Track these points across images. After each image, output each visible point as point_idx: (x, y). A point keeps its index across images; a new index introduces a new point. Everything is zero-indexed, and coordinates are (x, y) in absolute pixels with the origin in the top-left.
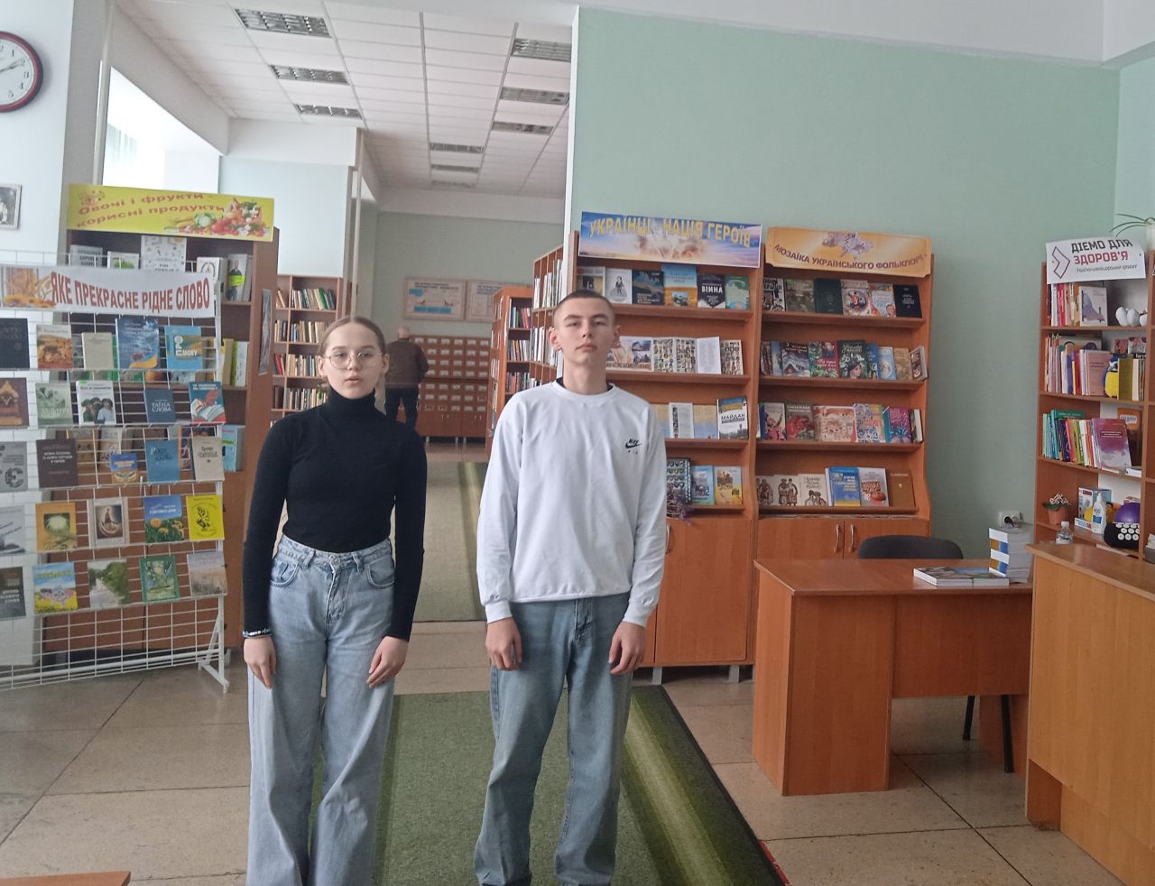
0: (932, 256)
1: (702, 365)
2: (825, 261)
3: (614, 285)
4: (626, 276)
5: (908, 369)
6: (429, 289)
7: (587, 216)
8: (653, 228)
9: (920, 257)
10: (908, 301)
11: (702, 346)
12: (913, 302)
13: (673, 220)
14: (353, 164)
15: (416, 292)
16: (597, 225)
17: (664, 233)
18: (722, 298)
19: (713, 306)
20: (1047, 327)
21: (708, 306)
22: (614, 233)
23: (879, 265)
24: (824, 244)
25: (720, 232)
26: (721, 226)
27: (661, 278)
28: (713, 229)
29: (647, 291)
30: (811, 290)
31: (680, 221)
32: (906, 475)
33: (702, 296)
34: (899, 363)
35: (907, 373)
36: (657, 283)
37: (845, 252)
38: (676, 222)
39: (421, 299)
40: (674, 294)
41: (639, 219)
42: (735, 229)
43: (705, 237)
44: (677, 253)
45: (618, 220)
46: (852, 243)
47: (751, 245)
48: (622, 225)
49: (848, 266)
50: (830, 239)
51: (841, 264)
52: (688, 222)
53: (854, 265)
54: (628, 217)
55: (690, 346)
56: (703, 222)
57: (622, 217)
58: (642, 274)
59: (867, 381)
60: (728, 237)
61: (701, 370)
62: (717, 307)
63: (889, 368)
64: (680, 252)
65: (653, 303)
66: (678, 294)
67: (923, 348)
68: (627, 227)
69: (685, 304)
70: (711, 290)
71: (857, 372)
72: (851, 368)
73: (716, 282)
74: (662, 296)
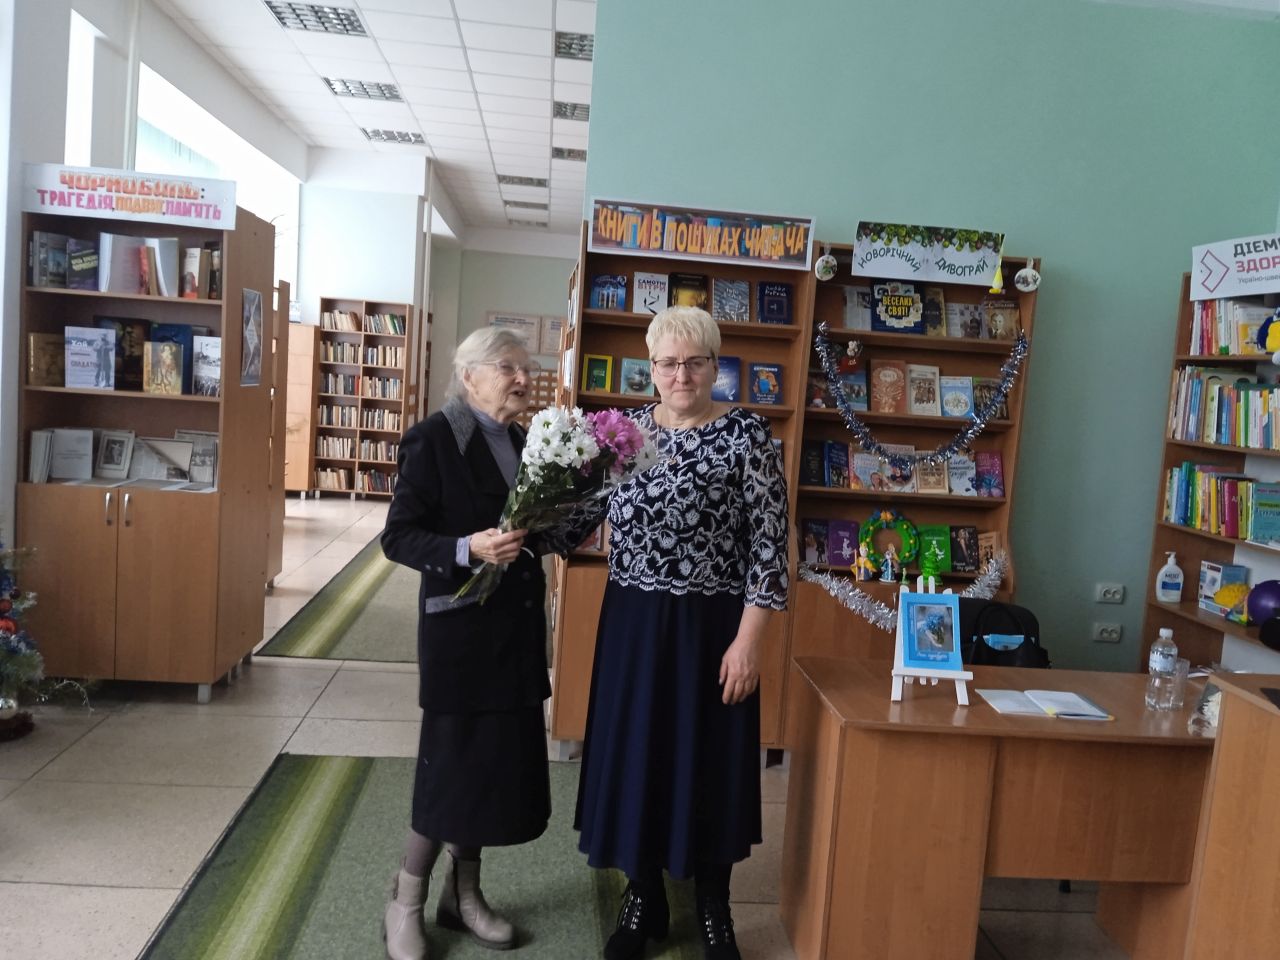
14: (422, 194)
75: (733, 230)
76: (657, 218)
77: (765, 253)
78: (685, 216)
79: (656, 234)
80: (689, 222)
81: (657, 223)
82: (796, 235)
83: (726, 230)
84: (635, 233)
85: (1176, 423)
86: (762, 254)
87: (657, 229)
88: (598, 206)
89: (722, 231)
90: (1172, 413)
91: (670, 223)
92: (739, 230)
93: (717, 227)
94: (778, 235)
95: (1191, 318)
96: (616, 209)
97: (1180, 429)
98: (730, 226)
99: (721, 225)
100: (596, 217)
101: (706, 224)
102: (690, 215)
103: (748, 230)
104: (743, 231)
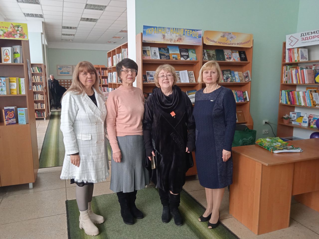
0: (253, 40)
1: (183, 79)
2: (221, 43)
3: (153, 53)
4: (157, 49)
5: (243, 78)
6: (63, 68)
7: (145, 27)
8: (167, 31)
9: (249, 41)
10: (243, 56)
11: (182, 73)
12: (244, 56)
13: (174, 29)
14: (42, 32)
15: (60, 69)
16: (148, 30)
17: (171, 33)
18: (188, 57)
19: (186, 59)
20: (284, 63)
21: (184, 60)
22: (154, 33)
23: (238, 44)
24: (221, 36)
25: (189, 33)
26: (189, 31)
27: (168, 50)
28: (187, 32)
29: (164, 55)
30: (215, 53)
31: (176, 29)
32: (241, 112)
33: (182, 56)
34: (240, 77)
35: (243, 80)
36: (167, 52)
37: (228, 39)
38: (175, 29)
39: (61, 71)
40: (173, 56)
41: (162, 28)
42: (193, 31)
43: (184, 35)
44: (175, 40)
45: (155, 28)
46: (230, 36)
47: (199, 38)
48: (157, 30)
49: (228, 44)
50: (223, 35)
51: (226, 44)
52: (178, 29)
53: (230, 44)
54: (159, 27)
55: (178, 74)
56: (184, 29)
57: (156, 27)
58: (162, 49)
59: (232, 83)
60: (191, 35)
61: (182, 82)
62: (187, 60)
63: (238, 78)
64: (176, 40)
65: (167, 59)
66: (174, 56)
67: (249, 71)
68: (158, 31)
69: (177, 59)
70: (184, 54)
71: (229, 80)
72: (227, 79)
73: (185, 51)
74: (169, 56)
90: (283, 77)
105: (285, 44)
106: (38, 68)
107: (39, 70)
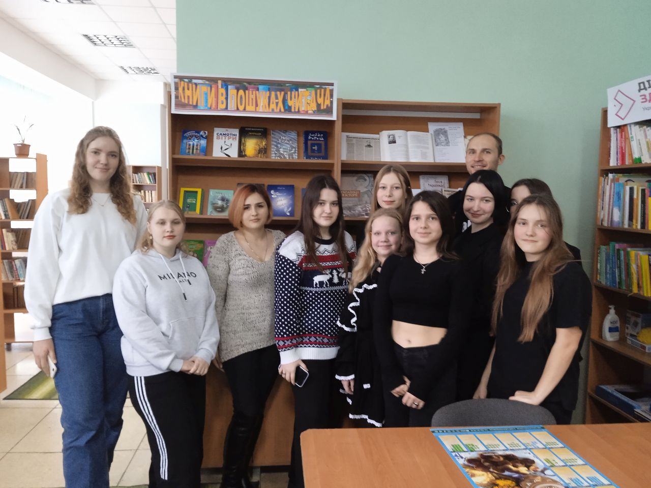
75: (278, 93)
76: (222, 88)
77: (303, 109)
78: (242, 85)
79: (222, 98)
80: (245, 89)
81: (223, 91)
82: (325, 95)
83: (273, 93)
84: (207, 100)
85: (603, 215)
86: (300, 110)
87: (222, 94)
88: (177, 80)
89: (270, 94)
90: (599, 208)
91: (232, 90)
92: (283, 93)
93: (266, 91)
94: (310, 95)
95: (609, 140)
96: (190, 82)
97: (606, 219)
98: (276, 90)
99: (269, 90)
100: (177, 89)
101: (258, 89)
102: (245, 84)
103: (289, 93)
104: (286, 94)
105: (605, 112)
106: (149, 174)
107: (150, 180)
